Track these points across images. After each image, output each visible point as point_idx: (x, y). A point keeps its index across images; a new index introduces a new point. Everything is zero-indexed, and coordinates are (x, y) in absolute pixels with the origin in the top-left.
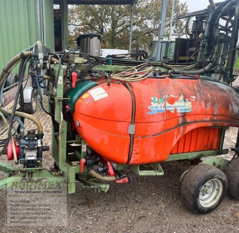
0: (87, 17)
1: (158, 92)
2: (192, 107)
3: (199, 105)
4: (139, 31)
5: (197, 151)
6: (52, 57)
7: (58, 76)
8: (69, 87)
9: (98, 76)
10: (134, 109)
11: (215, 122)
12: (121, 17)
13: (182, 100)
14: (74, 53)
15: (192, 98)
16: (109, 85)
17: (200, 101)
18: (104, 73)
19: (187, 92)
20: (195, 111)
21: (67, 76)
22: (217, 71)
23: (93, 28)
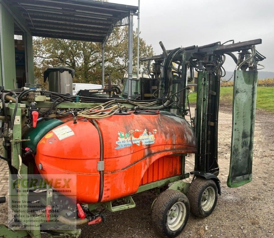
0: (56, 50)
1: (124, 128)
2: (154, 139)
3: (160, 137)
4: (111, 67)
5: (164, 179)
6: (7, 95)
7: (15, 115)
8: (29, 127)
9: (64, 114)
10: (102, 145)
11: (174, 151)
12: (93, 53)
13: (146, 133)
14: (34, 91)
15: (154, 131)
16: (75, 123)
17: (161, 133)
18: (71, 110)
19: (150, 126)
20: (158, 143)
21: (26, 115)
22: (173, 106)
23: (63, 62)
